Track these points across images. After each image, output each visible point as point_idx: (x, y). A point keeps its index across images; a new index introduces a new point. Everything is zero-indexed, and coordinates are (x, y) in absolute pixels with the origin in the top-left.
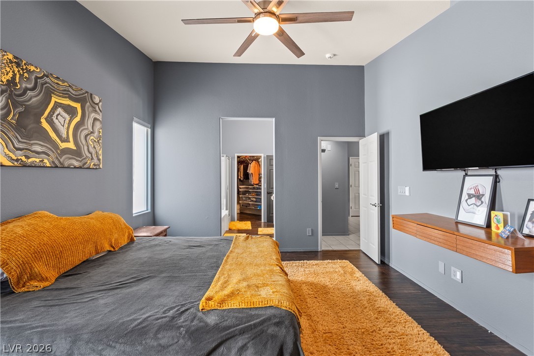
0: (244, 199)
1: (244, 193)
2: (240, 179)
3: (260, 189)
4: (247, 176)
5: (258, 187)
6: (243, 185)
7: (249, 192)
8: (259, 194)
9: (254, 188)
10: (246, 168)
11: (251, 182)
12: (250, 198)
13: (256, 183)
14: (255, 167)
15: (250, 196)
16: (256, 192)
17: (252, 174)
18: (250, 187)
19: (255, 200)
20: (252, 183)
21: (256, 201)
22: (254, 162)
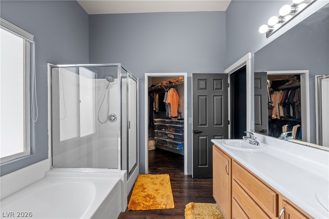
0: (159, 134)
1: (160, 127)
2: (155, 111)
3: (183, 123)
4: (163, 107)
5: (177, 121)
6: (159, 118)
7: (166, 127)
8: (181, 130)
9: (172, 122)
10: (162, 97)
11: (168, 114)
12: (166, 134)
13: (174, 116)
14: (173, 96)
15: (167, 132)
16: (174, 127)
17: (169, 104)
18: (167, 120)
19: (173, 137)
20: (170, 116)
21: (174, 139)
22: (172, 89)
